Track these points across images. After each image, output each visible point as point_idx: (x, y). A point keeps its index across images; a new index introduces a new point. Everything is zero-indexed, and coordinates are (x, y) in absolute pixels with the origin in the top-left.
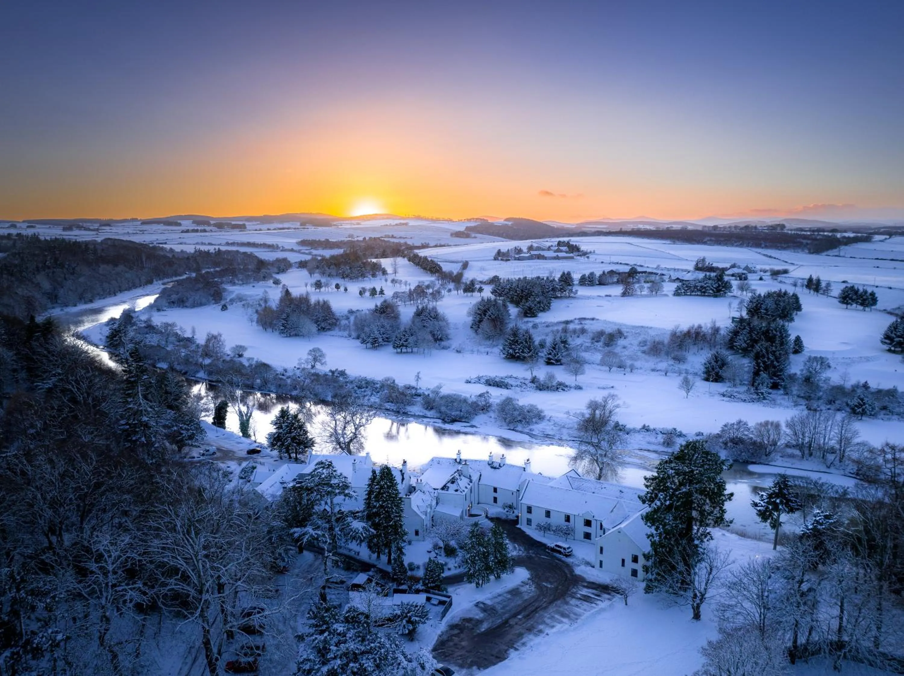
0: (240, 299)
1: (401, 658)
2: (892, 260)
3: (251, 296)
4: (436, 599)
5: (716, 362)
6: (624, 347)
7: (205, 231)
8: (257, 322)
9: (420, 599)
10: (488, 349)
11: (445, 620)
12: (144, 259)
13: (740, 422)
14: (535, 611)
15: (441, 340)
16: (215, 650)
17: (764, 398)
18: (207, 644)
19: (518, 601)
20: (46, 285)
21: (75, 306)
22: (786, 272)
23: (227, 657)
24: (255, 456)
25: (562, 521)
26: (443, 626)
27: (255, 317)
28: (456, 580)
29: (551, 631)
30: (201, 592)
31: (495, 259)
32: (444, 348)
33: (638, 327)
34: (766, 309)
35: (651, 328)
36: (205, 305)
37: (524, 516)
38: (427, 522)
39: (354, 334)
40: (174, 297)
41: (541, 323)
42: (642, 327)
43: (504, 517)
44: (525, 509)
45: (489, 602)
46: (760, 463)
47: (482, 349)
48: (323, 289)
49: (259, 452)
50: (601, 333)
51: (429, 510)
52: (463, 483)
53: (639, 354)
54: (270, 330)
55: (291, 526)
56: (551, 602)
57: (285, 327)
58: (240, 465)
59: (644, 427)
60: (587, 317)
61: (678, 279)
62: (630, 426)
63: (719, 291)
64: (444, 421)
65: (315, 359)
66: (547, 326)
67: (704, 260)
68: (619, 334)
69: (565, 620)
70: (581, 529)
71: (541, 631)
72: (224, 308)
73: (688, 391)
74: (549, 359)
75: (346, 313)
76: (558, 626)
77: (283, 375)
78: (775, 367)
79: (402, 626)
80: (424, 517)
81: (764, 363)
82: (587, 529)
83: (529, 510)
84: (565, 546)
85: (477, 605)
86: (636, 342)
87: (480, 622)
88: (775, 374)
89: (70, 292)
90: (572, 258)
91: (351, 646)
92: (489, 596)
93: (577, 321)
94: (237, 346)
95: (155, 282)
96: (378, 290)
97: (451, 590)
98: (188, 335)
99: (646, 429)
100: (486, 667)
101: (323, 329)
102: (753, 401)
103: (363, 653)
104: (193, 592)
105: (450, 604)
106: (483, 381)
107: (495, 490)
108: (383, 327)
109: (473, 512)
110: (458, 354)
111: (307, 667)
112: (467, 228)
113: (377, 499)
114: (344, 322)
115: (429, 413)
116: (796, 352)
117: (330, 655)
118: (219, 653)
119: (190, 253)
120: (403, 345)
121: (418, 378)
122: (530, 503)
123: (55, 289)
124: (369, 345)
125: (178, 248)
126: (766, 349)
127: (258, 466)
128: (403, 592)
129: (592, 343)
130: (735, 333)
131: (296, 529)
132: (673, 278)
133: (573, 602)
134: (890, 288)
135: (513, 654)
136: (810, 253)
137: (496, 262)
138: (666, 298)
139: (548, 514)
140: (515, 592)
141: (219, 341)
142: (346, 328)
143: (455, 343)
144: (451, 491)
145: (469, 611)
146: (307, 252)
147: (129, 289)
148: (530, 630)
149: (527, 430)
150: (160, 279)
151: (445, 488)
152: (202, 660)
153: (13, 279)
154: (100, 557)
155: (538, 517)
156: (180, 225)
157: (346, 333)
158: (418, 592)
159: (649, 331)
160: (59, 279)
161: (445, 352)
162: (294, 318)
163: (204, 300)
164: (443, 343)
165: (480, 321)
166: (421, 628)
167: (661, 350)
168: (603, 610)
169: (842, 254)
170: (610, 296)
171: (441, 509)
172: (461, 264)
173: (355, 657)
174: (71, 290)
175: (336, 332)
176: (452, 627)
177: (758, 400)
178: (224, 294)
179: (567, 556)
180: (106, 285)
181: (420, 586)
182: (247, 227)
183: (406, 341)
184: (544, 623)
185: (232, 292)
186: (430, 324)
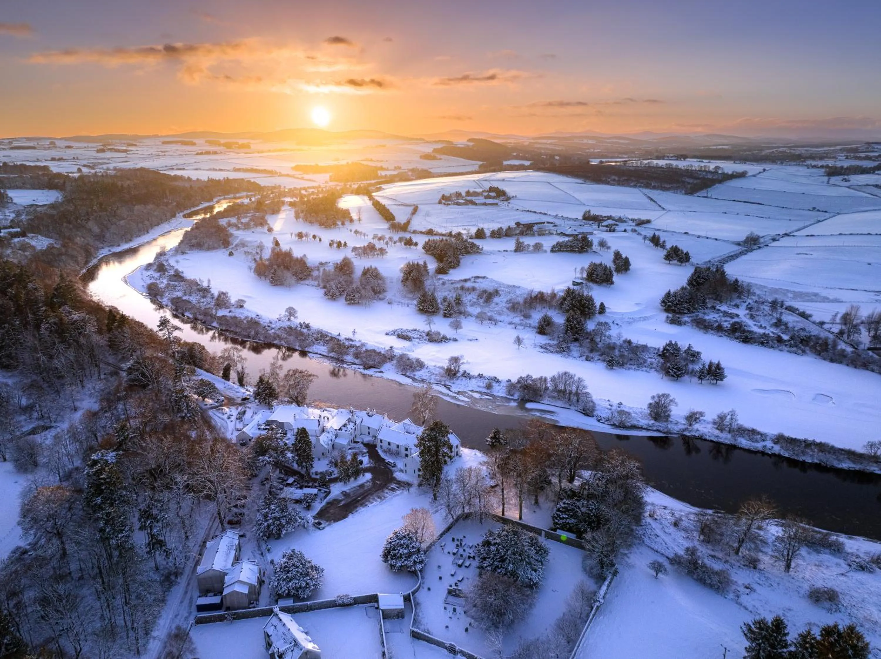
0: (243, 244)
1: (298, 518)
2: (745, 202)
3: (251, 242)
4: (323, 490)
5: (545, 322)
6: (497, 304)
7: (215, 153)
8: (254, 271)
9: (314, 491)
10: (409, 301)
11: (326, 500)
12: (168, 194)
13: (528, 375)
14: (367, 496)
15: (380, 292)
16: (223, 516)
17: (564, 351)
18: (219, 514)
19: (362, 491)
20: (96, 230)
21: (119, 246)
22: (648, 222)
23: (227, 519)
24: (245, 402)
25: (395, 447)
26: (324, 503)
27: (254, 265)
28: (335, 480)
29: (370, 505)
30: (216, 494)
31: (440, 203)
32: (381, 299)
33: (510, 286)
34: (597, 275)
35: (519, 287)
36: (217, 249)
37: (379, 444)
38: (330, 447)
39: (322, 285)
40: (194, 241)
41: (448, 280)
42: (514, 286)
43: (371, 443)
44: (379, 441)
45: (348, 491)
46: (535, 402)
47: (407, 301)
48: (304, 239)
49: (248, 399)
50: (485, 291)
51: (330, 442)
52: (350, 426)
53: (505, 310)
54: (263, 278)
55: (259, 456)
56: (376, 491)
57: (273, 279)
58: (237, 409)
59: (479, 375)
60: (480, 275)
61: (562, 233)
62: (472, 373)
63: (582, 248)
64: (365, 368)
65: (291, 314)
66: (452, 284)
67: (589, 212)
68: (497, 292)
69: (379, 500)
70: (404, 452)
71: (366, 505)
72: (231, 254)
73: (519, 345)
74: (445, 313)
75: (317, 264)
76: (375, 503)
77: (269, 326)
78: (577, 328)
79: (304, 505)
80: (326, 446)
81: (571, 325)
82: (407, 452)
83: (381, 441)
84: (392, 462)
85: (342, 493)
86: (505, 300)
87: (341, 501)
88: (577, 333)
89: (115, 236)
90: (496, 204)
91: (276, 514)
92: (349, 488)
93: (473, 280)
94: (239, 300)
95: (178, 215)
96: (343, 242)
97: (332, 485)
98: (205, 284)
99: (480, 376)
100: (337, 521)
101: (301, 279)
102: (557, 352)
103: (282, 517)
104: (213, 494)
105: (330, 492)
106: (396, 334)
107: (369, 428)
108: (340, 283)
109: (356, 440)
110: (390, 305)
111: (260, 522)
112: (435, 150)
113: (299, 443)
114: (315, 273)
115: (357, 361)
116: (600, 313)
117: (268, 518)
118: (225, 518)
119: (204, 181)
120: (351, 299)
121: (354, 332)
122: (382, 438)
123: (102, 231)
124: (330, 297)
125: (194, 175)
126: (573, 316)
127: (247, 409)
128: (309, 487)
129: (478, 299)
130: (564, 299)
131: (261, 457)
132: (559, 232)
133: (386, 491)
134: (716, 239)
135: (350, 516)
136: (686, 194)
137: (440, 206)
138: (545, 254)
139: (389, 444)
140: (362, 486)
141: (227, 297)
142: (316, 278)
143: (389, 295)
144: (343, 431)
145: (338, 495)
146: (300, 176)
147: (158, 224)
148: (361, 505)
149: (412, 375)
150: (181, 212)
151: (340, 429)
152: (218, 520)
153: (71, 226)
154: (176, 483)
155: (385, 445)
156: (194, 144)
157: (316, 283)
158: (315, 487)
159: (517, 290)
160: (105, 222)
161: (381, 302)
162: (279, 272)
163: (216, 245)
164: (381, 296)
165: (407, 279)
166: (313, 504)
167: (517, 309)
168: (397, 495)
169: (709, 196)
170: (506, 251)
171: (338, 441)
172: (412, 208)
173: (279, 519)
174: (115, 234)
175: (309, 282)
176: (328, 503)
177: (560, 352)
178: (230, 239)
179: (393, 467)
180: (140, 225)
181: (317, 484)
182: (252, 147)
183: (354, 296)
184: (370, 502)
185: (237, 237)
186: (373, 281)
